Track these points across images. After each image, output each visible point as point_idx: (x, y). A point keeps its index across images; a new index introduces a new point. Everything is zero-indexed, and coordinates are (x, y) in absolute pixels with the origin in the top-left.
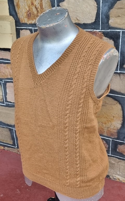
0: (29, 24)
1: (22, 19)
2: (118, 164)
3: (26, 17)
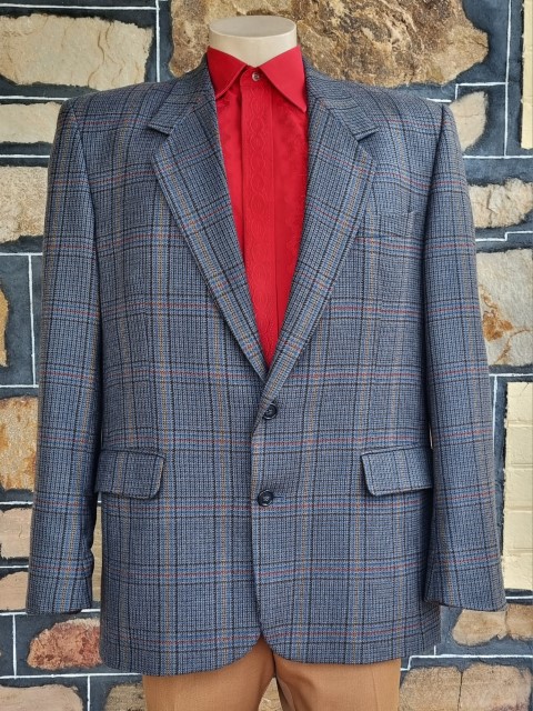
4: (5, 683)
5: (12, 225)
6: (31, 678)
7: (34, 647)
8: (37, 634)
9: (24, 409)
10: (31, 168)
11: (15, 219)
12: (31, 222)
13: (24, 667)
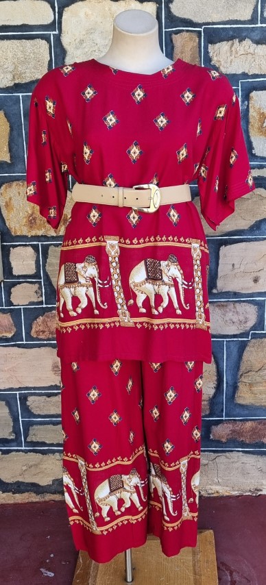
0: (32, 236)
1: (15, 229)
2: (213, 463)
3: (24, 225)
4: (19, 346)
5: (10, 76)
6: (33, 343)
7: (34, 326)
8: (36, 319)
9: (22, 188)
10: (19, 41)
11: (11, 72)
12: (21, 74)
13: (29, 337)
